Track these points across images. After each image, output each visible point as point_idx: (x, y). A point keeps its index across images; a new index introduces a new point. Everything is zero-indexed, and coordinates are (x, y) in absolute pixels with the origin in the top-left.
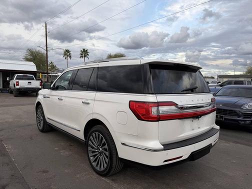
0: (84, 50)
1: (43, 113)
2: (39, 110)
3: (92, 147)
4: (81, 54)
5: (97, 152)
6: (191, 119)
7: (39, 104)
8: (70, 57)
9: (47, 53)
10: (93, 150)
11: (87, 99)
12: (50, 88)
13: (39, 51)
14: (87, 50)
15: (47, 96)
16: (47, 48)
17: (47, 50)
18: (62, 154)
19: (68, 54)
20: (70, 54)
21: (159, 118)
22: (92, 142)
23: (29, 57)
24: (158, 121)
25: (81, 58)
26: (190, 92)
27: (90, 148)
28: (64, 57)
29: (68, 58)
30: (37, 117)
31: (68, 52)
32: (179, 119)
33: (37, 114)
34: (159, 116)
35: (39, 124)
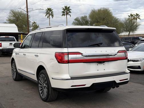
0: (66, 7)
1: (15, 66)
2: (13, 64)
3: (41, 85)
4: (63, 12)
5: (43, 87)
6: (97, 64)
7: (13, 59)
8: (53, 16)
9: (28, 14)
10: (41, 86)
11: (37, 53)
12: (19, 47)
13: (21, 11)
14: (69, 7)
15: (18, 53)
16: (27, 9)
17: (27, 12)
18: (25, 92)
19: (50, 12)
20: (52, 13)
21: (69, 62)
22: (41, 81)
23: (12, 18)
24: (68, 63)
25: (63, 16)
26: (97, 46)
27: (39, 85)
28: (47, 16)
29: (51, 16)
30: (12, 70)
31: (51, 11)
32: (83, 63)
33: (12, 67)
34: (68, 60)
35: (13, 75)
